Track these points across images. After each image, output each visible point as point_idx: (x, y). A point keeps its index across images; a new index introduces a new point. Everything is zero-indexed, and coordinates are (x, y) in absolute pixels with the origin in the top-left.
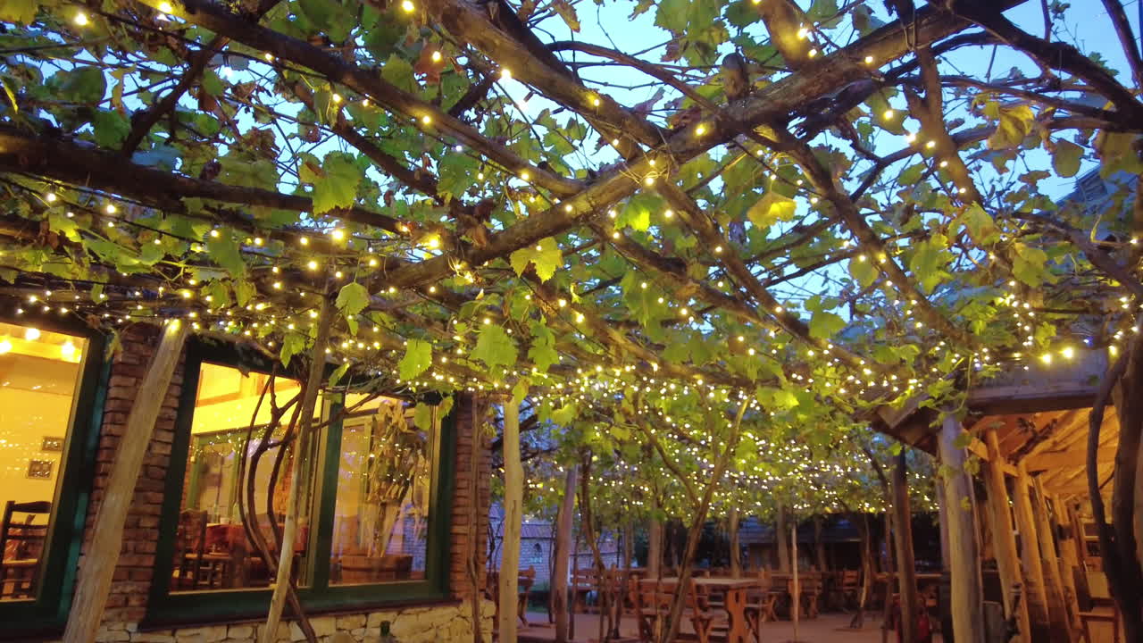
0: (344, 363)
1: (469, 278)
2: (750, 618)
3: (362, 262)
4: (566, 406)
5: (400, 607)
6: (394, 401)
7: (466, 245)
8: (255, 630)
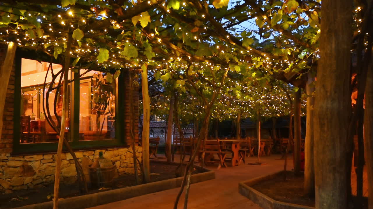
0: (78, 57)
1: (118, 26)
2: (241, 154)
3: (80, 21)
4: (167, 74)
5: (107, 148)
6: (99, 73)
7: (116, 14)
8: (53, 156)
